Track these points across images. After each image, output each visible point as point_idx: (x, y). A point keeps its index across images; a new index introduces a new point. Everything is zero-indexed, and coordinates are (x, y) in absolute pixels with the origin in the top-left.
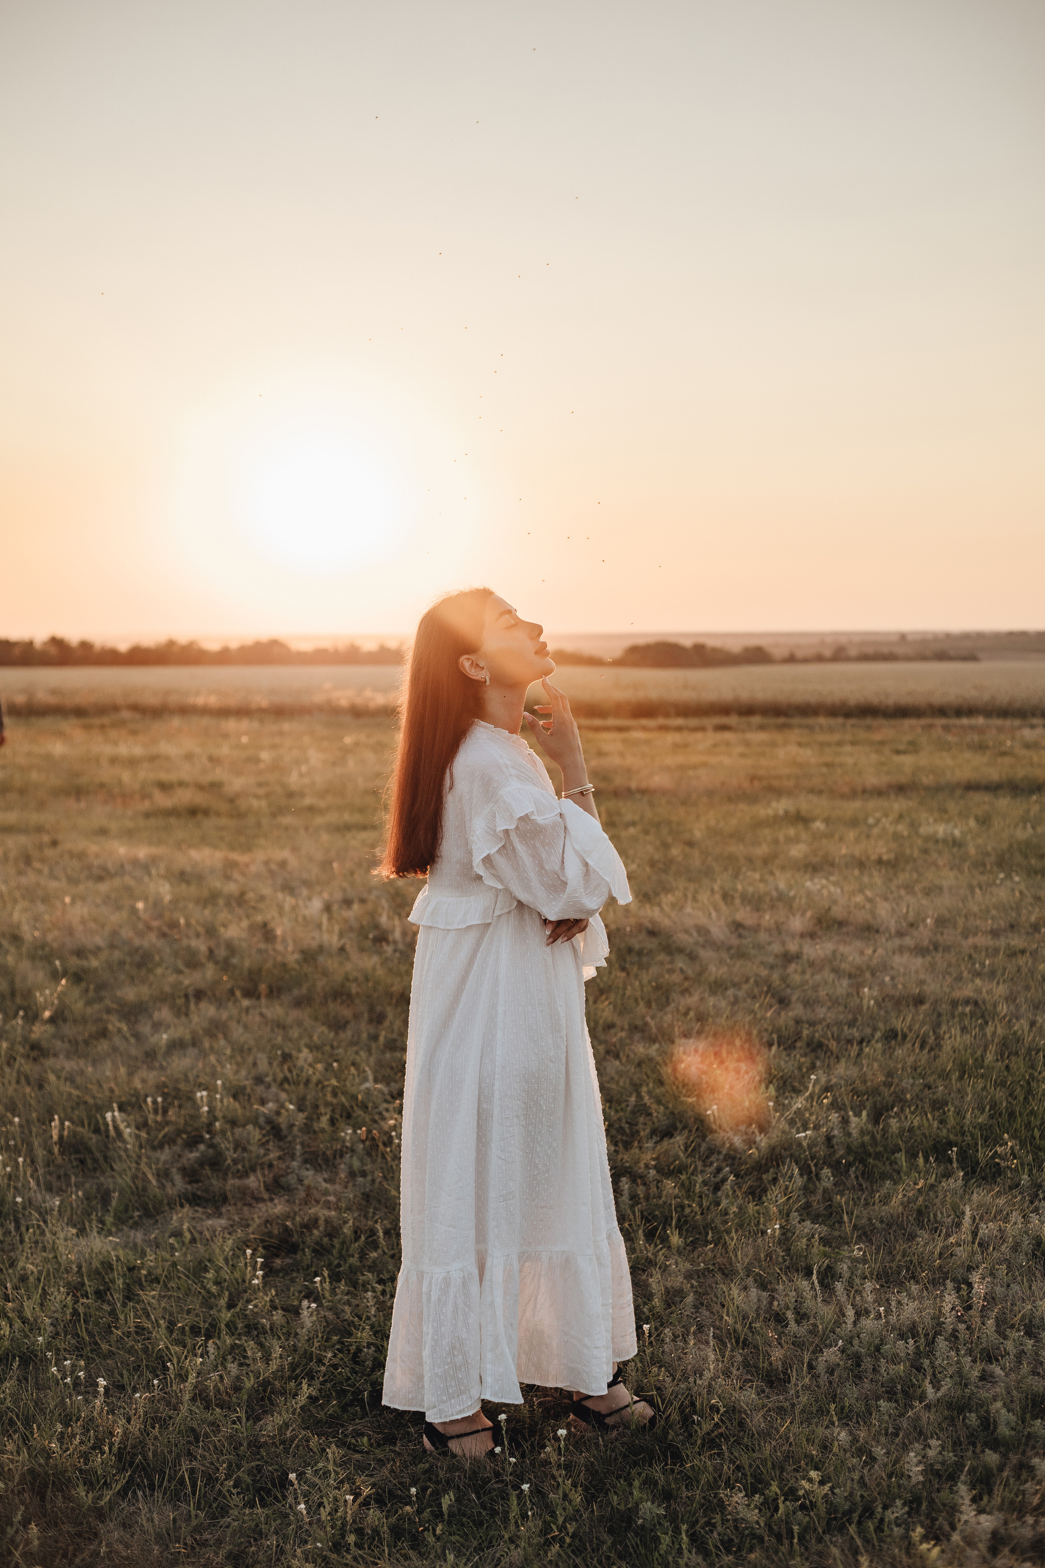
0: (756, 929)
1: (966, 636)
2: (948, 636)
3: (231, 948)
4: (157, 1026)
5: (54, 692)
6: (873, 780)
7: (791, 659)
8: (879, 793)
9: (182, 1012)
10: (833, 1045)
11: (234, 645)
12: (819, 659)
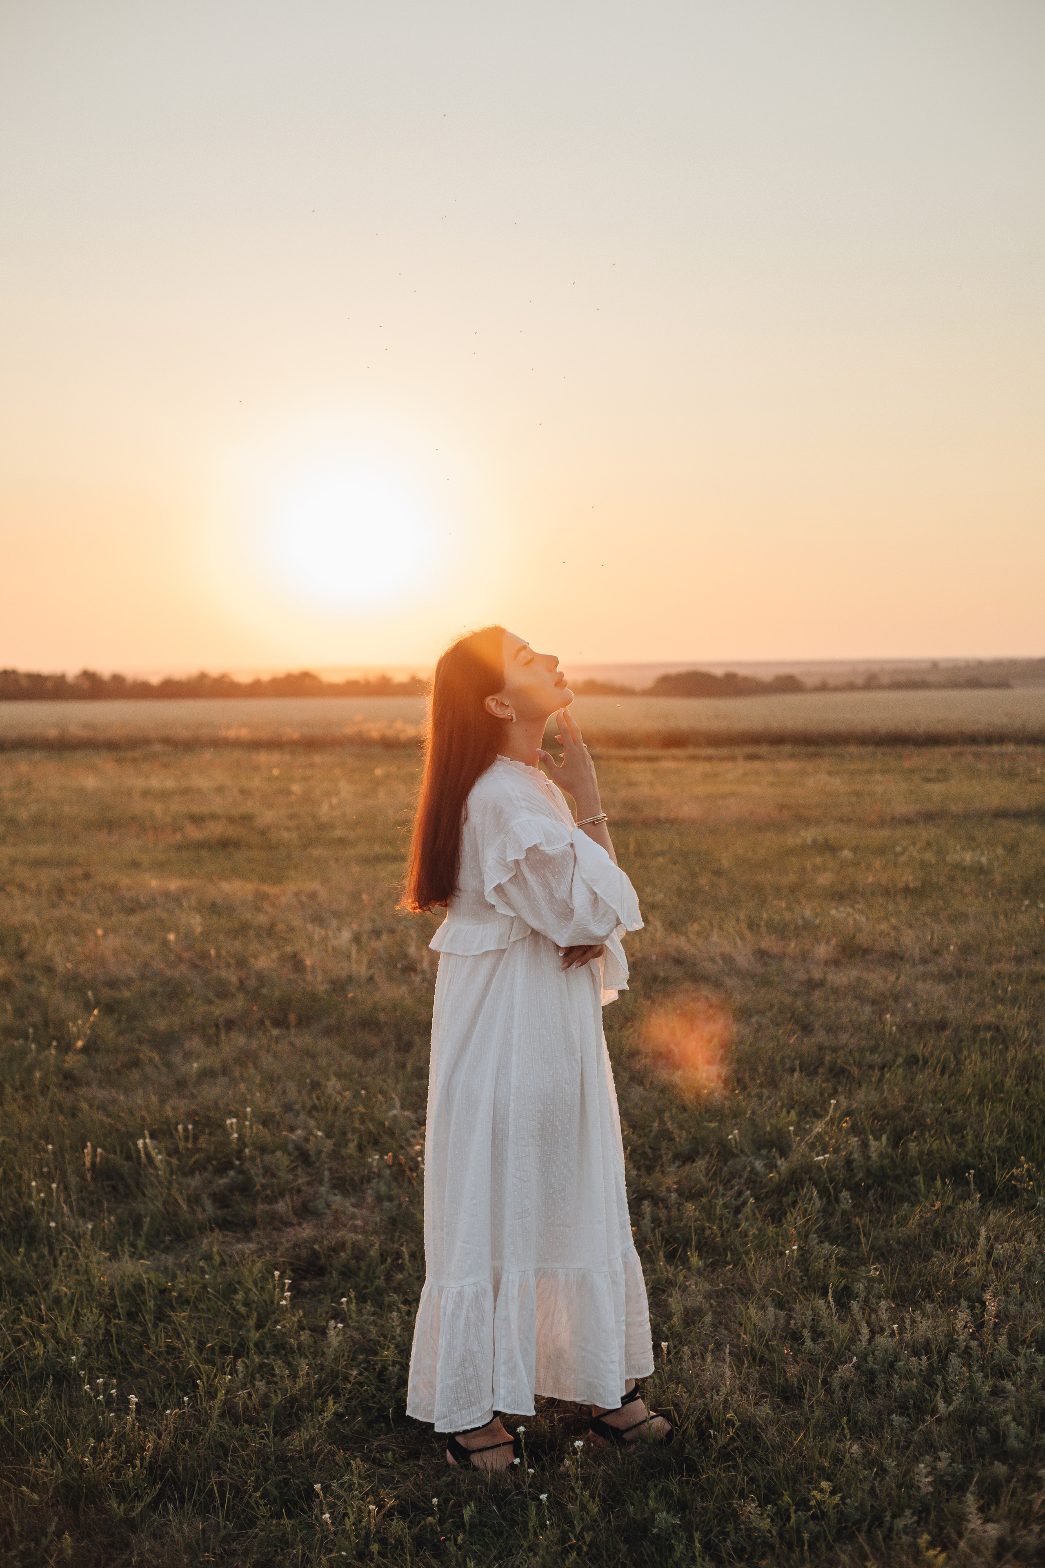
0: (781, 957)
1: (998, 664)
2: (980, 664)
3: (261, 978)
4: (188, 1056)
5: (86, 726)
6: (901, 808)
7: (823, 688)
8: (907, 821)
9: (212, 1041)
10: (855, 1071)
11: (266, 677)
12: (851, 687)
